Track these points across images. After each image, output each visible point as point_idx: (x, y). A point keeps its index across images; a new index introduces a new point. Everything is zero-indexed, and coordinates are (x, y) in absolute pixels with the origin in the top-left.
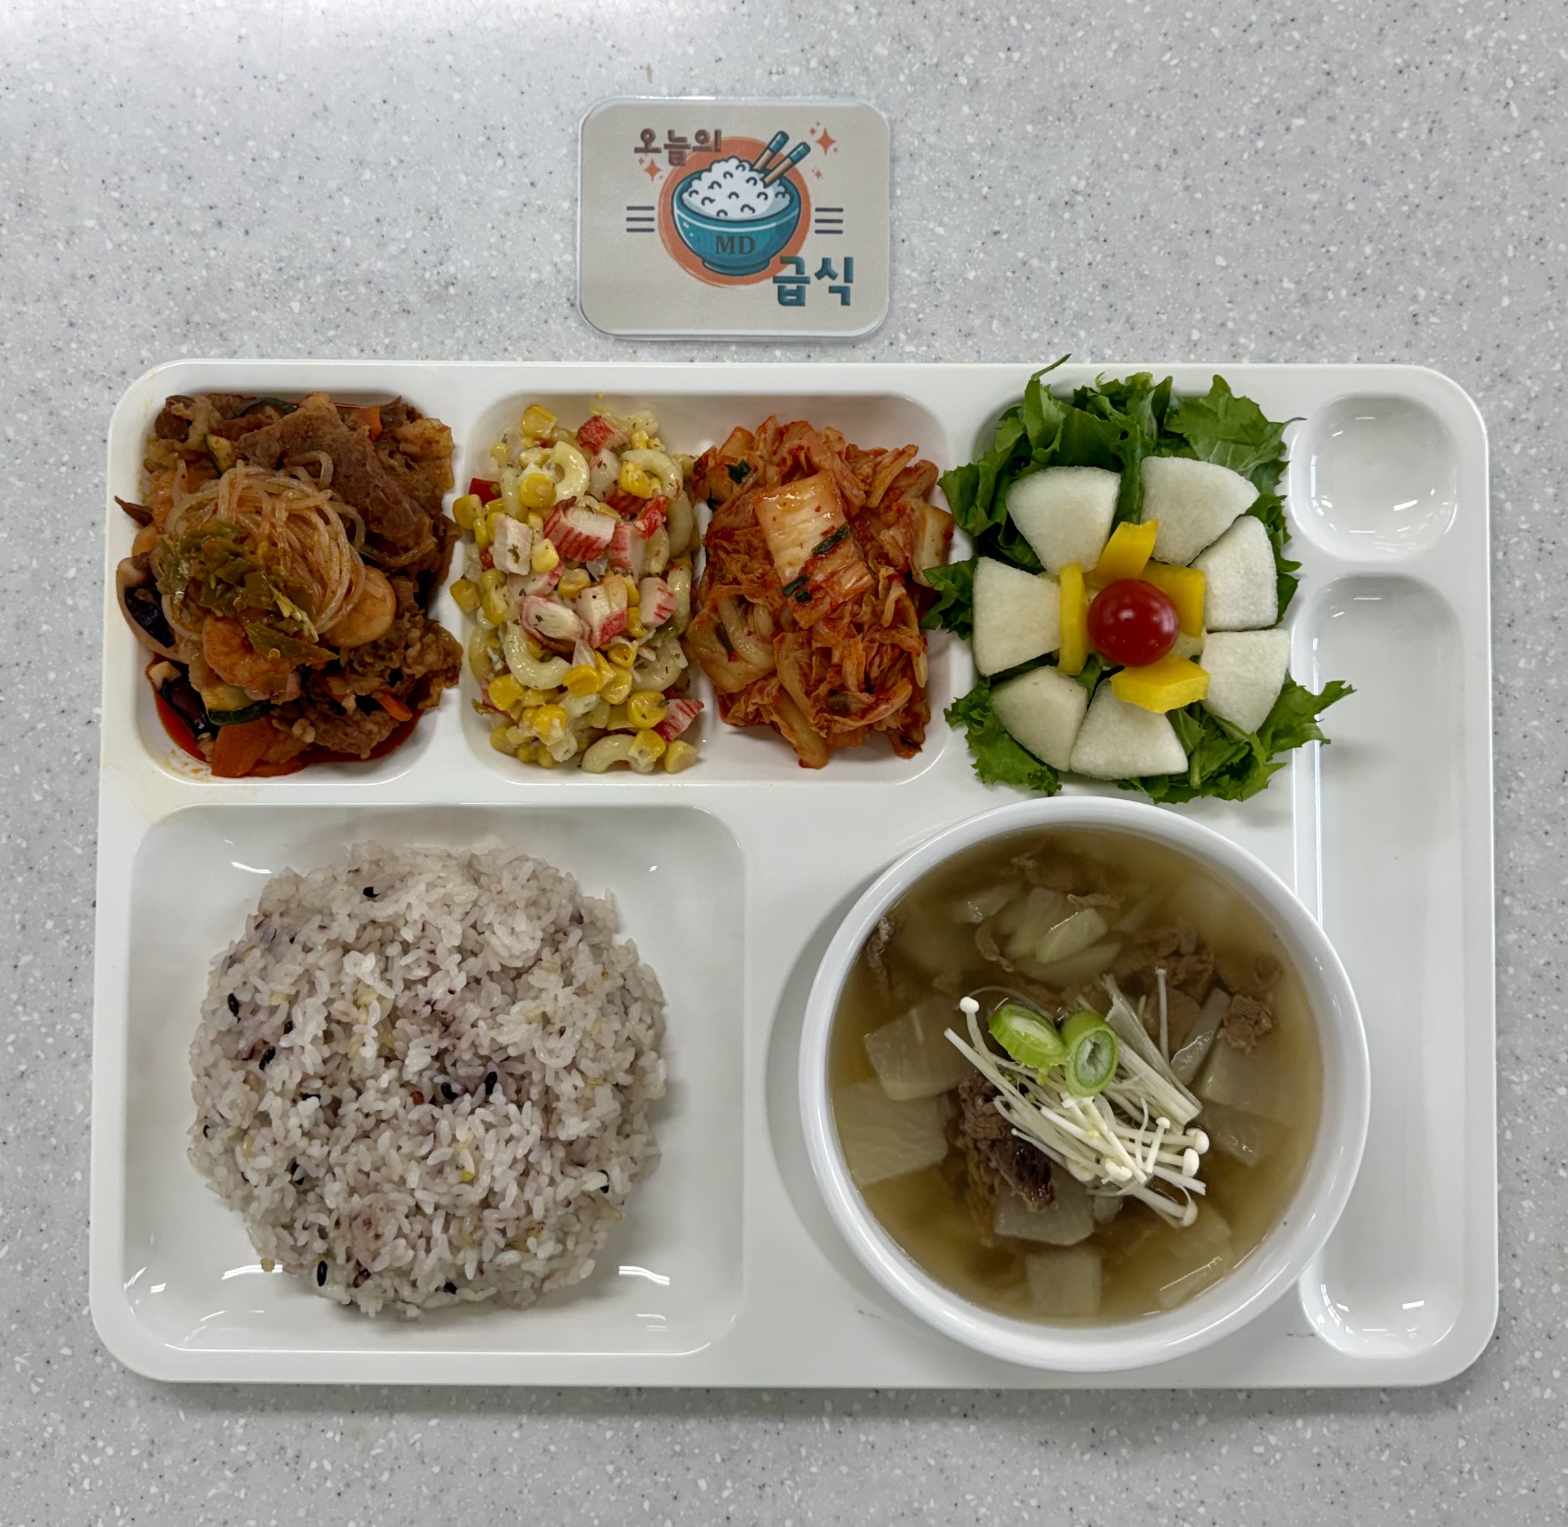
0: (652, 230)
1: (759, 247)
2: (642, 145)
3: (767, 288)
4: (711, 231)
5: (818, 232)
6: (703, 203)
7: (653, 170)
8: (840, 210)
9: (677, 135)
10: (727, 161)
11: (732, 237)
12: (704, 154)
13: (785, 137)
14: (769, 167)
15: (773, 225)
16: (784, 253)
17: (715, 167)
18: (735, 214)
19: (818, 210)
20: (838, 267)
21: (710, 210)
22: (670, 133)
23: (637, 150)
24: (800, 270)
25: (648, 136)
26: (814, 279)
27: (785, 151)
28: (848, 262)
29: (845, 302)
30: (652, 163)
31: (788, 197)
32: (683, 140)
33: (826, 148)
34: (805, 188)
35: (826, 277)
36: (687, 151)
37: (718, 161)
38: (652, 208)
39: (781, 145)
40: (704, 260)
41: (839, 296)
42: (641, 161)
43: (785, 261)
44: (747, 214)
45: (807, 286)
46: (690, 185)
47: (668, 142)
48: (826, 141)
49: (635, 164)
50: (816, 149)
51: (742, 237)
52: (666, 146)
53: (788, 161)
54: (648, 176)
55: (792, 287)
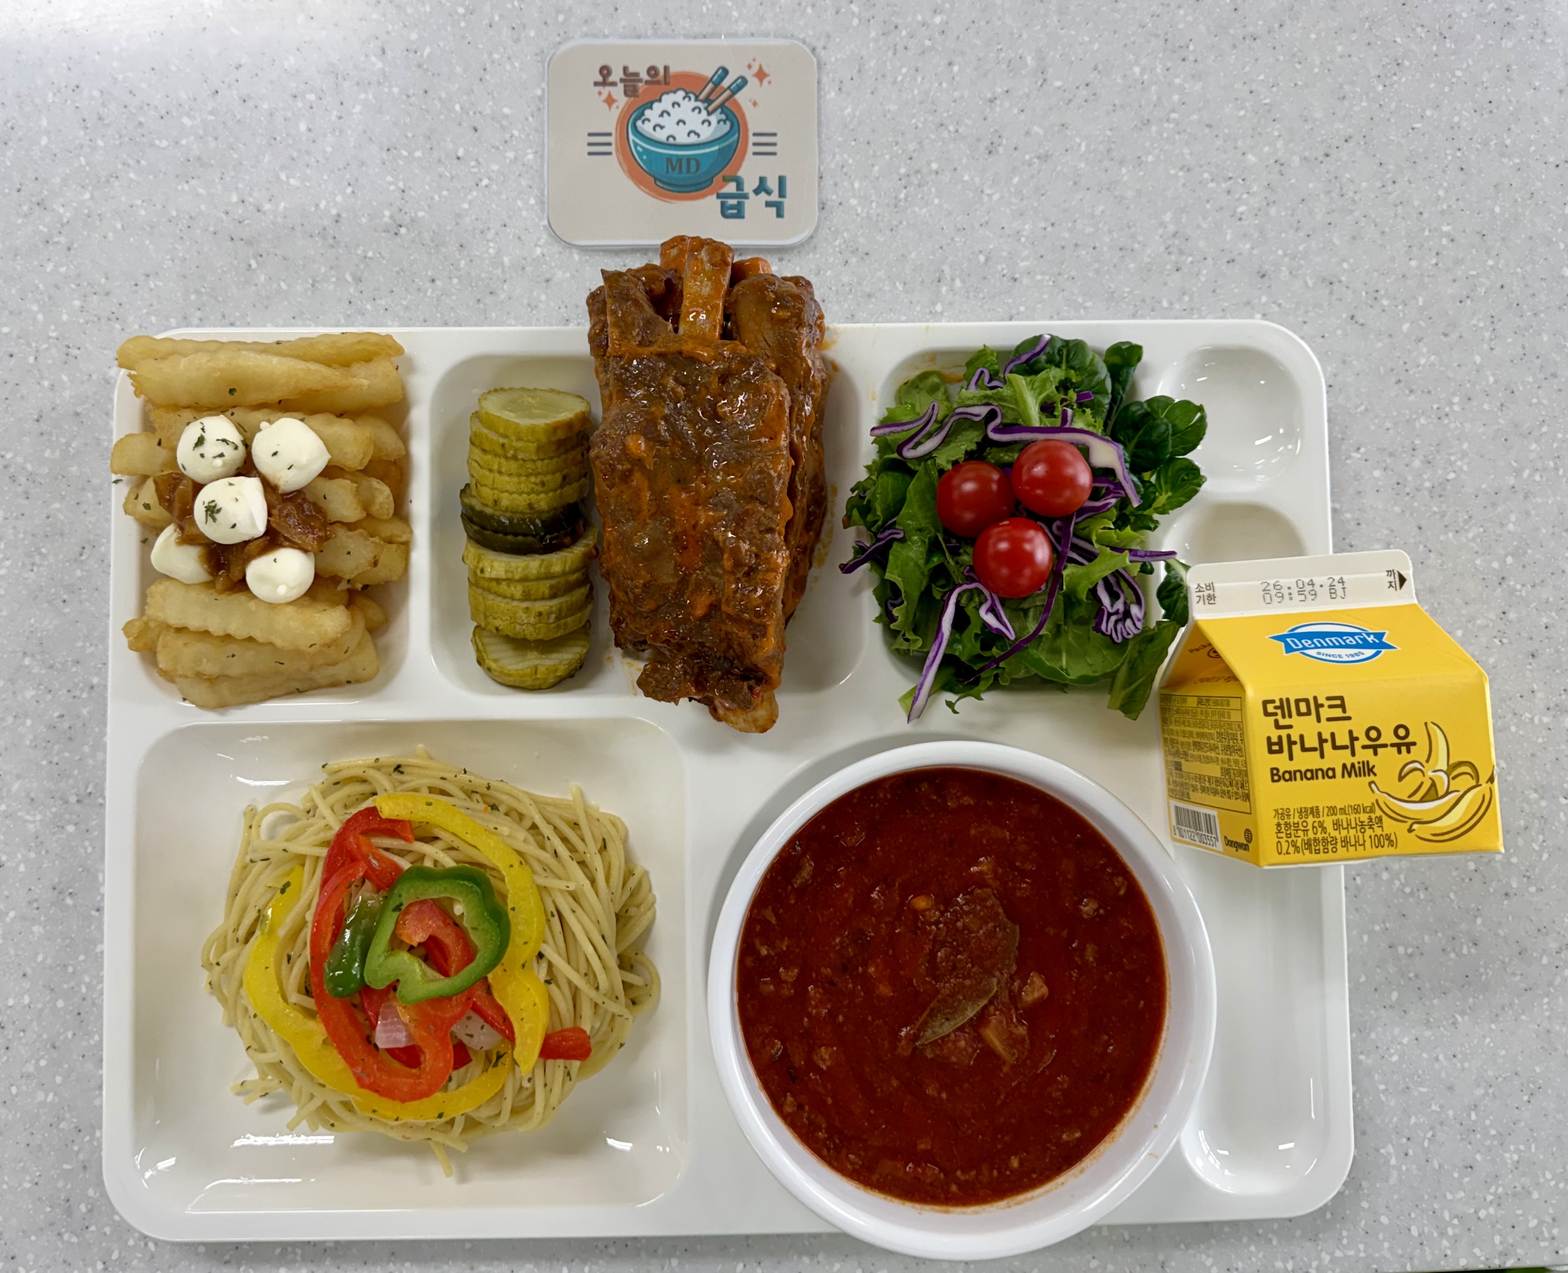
0: (610, 154)
1: (704, 168)
2: (600, 79)
3: (711, 203)
4: (661, 154)
5: (755, 154)
6: (654, 129)
7: (610, 101)
8: (775, 135)
9: (631, 70)
10: (675, 92)
11: (679, 159)
12: (656, 87)
13: (725, 72)
14: (711, 97)
15: (716, 148)
16: (726, 172)
17: (665, 97)
18: (682, 139)
19: (755, 134)
20: (773, 184)
21: (661, 135)
22: (625, 69)
23: (596, 84)
24: (740, 186)
25: (605, 71)
26: (752, 195)
27: (726, 83)
28: (782, 180)
29: (780, 215)
30: (610, 95)
31: (728, 123)
32: (637, 74)
33: (761, 80)
34: (743, 115)
35: (763, 194)
36: (640, 85)
37: (667, 93)
38: (610, 134)
39: (722, 78)
40: (656, 179)
41: (774, 210)
42: (600, 93)
43: (726, 180)
44: (693, 139)
45: (746, 201)
46: (643, 114)
47: (622, 75)
48: (761, 75)
49: (595, 97)
50: (753, 81)
51: (689, 159)
52: (622, 80)
53: (728, 93)
54: (606, 106)
55: (733, 202)
